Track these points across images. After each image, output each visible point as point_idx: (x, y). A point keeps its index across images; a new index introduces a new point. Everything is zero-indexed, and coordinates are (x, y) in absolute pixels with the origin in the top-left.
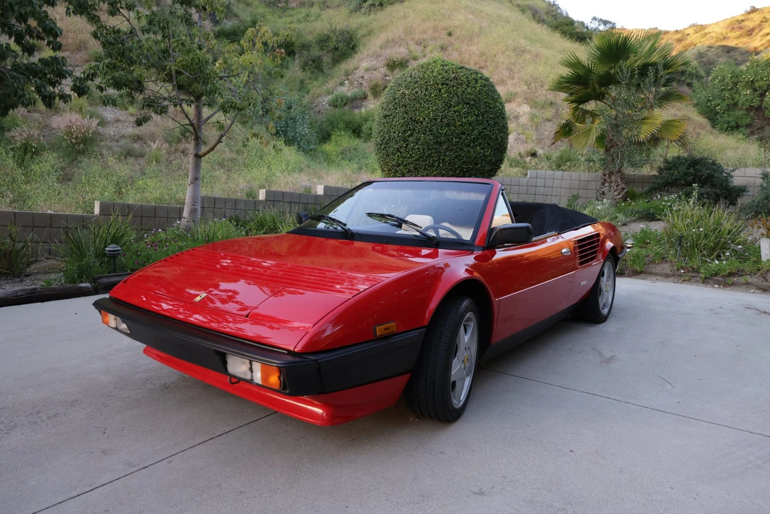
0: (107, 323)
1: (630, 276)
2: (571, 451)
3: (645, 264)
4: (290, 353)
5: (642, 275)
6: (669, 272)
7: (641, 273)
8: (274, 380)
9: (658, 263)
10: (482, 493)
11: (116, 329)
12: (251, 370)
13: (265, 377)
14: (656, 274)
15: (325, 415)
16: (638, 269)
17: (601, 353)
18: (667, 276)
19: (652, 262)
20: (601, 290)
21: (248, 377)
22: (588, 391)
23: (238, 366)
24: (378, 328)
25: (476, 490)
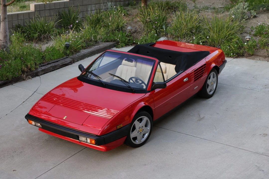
0: (31, 124)
1: (247, 57)
2: (172, 153)
3: (256, 50)
4: (97, 136)
5: (253, 56)
6: (266, 55)
7: (252, 55)
8: (93, 142)
9: (263, 49)
10: (145, 165)
11: (35, 125)
12: (86, 139)
13: (91, 141)
14: (260, 56)
15: (105, 149)
16: (251, 53)
17: (200, 116)
18: (265, 57)
19: (260, 48)
20: (208, 85)
21: (86, 141)
22: (186, 133)
23: (82, 139)
24: (117, 127)
25: (144, 164)
